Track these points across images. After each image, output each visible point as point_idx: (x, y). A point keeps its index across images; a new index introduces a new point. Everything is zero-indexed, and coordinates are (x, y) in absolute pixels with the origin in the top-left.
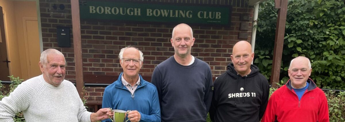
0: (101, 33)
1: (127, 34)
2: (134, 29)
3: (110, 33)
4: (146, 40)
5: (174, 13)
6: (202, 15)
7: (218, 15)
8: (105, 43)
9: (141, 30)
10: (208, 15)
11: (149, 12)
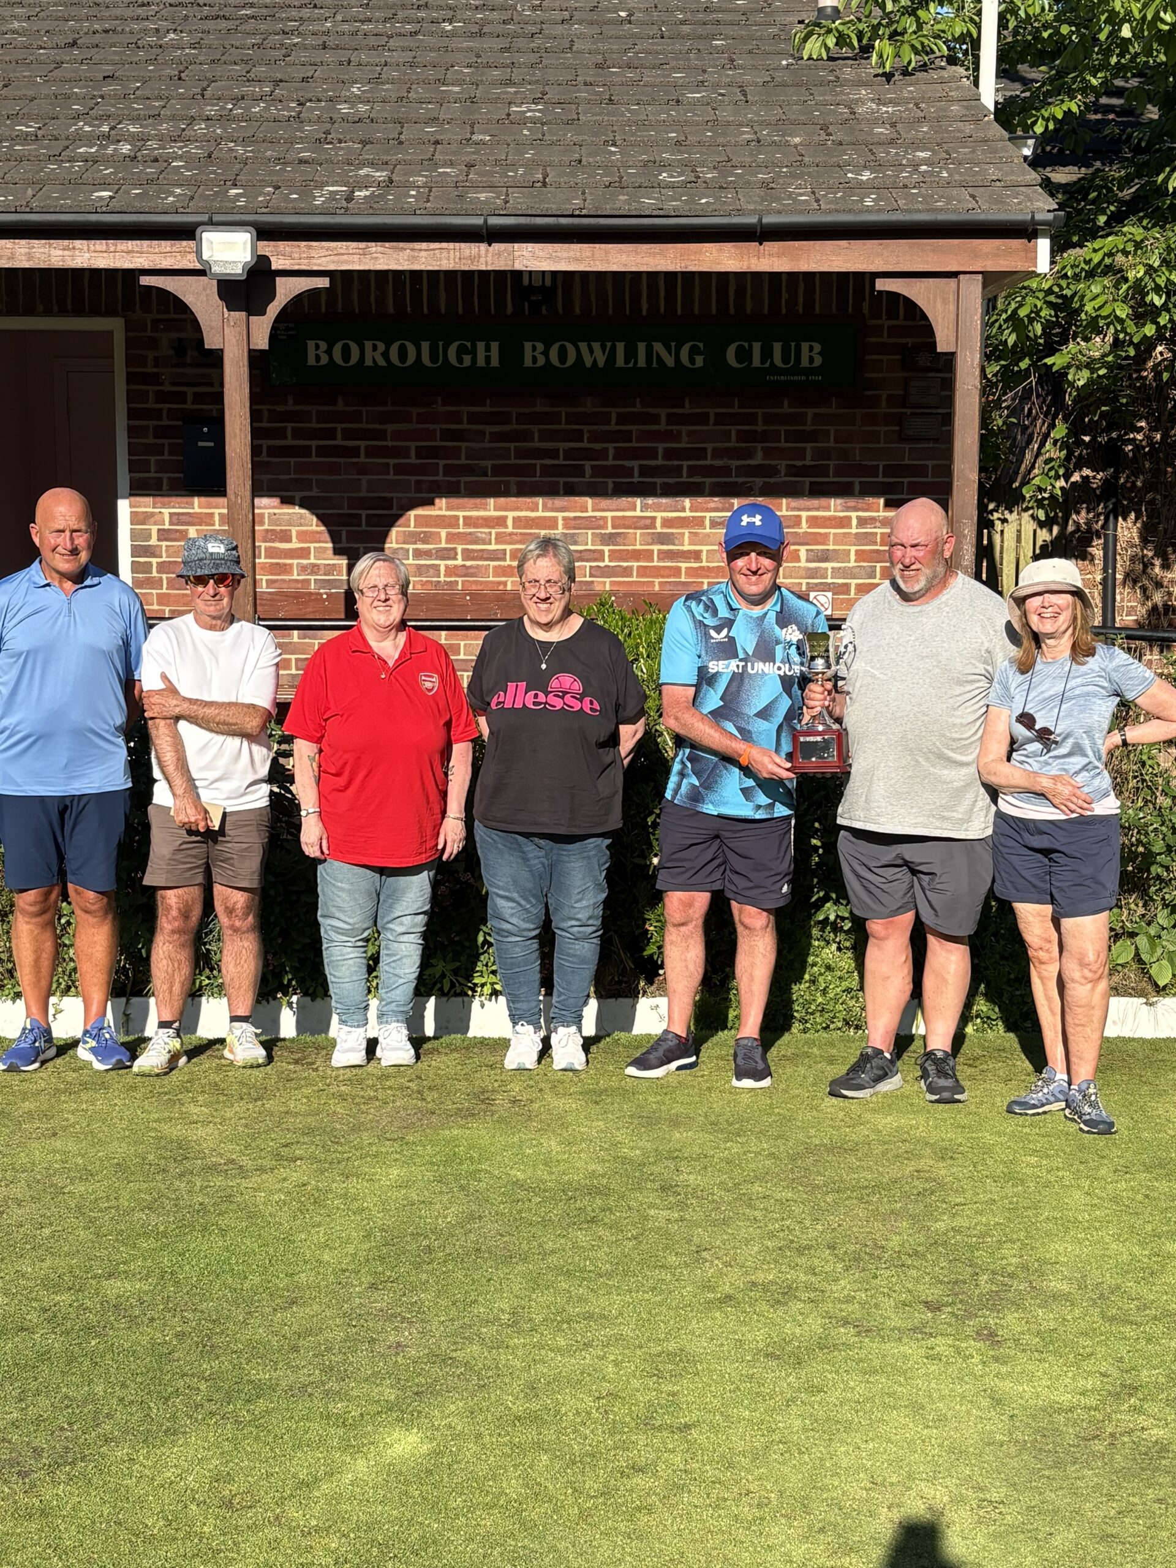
0: (348, 435)
1: (449, 435)
2: (473, 418)
3: (381, 435)
5: (632, 353)
6: (743, 355)
7: (811, 354)
9: (504, 419)
10: (767, 354)
11: (532, 354)
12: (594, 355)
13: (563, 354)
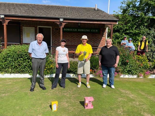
0: (66, 35)
1: (73, 35)
2: (75, 34)
3: (69, 35)
4: (78, 37)
5: (85, 30)
6: (92, 31)
7: (97, 31)
8: (67, 37)
9: (77, 34)
10: (94, 31)
11: (79, 30)
12: (83, 30)
13: (81, 30)
